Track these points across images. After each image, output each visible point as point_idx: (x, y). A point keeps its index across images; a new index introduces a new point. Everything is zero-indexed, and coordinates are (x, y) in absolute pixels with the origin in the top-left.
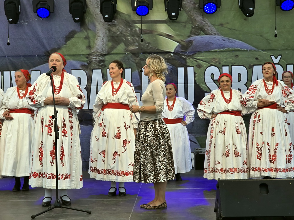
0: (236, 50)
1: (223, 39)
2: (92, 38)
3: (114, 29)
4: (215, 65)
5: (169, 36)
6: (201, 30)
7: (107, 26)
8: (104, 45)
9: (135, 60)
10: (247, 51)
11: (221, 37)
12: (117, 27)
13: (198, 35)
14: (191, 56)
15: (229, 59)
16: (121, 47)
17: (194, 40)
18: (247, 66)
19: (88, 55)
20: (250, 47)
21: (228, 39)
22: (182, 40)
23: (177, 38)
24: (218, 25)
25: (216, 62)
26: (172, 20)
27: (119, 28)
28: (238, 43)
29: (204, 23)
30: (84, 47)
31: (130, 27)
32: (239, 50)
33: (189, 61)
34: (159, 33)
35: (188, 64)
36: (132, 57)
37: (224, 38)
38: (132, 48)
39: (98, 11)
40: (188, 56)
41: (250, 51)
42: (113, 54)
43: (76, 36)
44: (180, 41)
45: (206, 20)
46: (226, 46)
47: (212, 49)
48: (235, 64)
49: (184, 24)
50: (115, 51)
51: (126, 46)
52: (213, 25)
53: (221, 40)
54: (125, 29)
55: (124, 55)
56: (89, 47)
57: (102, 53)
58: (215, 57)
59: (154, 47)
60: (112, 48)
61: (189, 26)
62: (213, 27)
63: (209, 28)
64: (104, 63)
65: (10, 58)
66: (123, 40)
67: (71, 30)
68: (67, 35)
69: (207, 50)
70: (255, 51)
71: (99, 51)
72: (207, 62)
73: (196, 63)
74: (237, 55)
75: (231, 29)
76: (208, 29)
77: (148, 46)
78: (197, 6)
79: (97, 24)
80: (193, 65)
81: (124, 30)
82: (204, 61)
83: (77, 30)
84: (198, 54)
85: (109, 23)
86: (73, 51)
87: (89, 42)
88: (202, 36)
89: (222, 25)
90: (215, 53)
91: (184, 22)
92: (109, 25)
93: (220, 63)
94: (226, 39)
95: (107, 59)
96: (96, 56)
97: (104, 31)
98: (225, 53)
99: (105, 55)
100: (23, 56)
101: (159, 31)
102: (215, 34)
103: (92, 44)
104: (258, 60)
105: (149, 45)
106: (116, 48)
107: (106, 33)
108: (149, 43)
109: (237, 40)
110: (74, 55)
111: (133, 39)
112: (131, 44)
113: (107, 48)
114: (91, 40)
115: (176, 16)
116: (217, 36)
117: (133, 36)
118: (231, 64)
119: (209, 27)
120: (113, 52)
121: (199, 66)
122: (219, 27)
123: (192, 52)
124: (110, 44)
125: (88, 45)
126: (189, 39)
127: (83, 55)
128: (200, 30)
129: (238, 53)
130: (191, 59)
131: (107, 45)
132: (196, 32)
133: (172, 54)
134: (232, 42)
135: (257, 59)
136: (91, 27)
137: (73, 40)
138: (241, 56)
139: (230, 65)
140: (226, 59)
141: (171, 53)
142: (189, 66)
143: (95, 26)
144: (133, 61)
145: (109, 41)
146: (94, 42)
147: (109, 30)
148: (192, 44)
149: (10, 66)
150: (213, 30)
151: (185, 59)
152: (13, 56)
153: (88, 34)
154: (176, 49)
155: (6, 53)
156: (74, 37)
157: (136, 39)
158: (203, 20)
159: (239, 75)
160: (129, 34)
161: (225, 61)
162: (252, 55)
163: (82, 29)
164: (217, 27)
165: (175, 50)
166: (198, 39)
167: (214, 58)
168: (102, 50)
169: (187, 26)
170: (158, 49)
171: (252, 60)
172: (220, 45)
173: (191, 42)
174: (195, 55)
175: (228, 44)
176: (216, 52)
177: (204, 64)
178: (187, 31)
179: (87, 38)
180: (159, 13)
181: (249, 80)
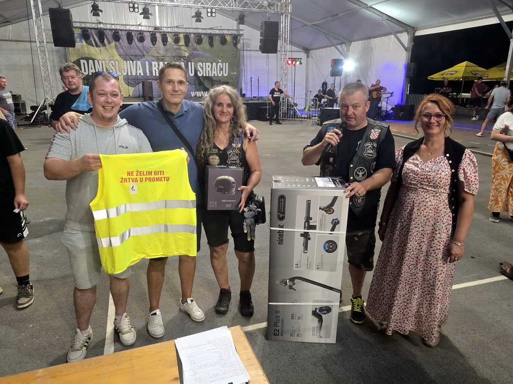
2: (158, 50)
4: (201, 62)
5: (185, 51)
8: (163, 53)
15: (205, 60)
16: (169, 54)
19: (158, 56)
20: (212, 56)
24: (202, 48)
26: (186, 45)
27: (168, 47)
28: (208, 55)
30: (156, 53)
31: (172, 47)
32: (208, 57)
35: (192, 61)
36: (173, 58)
38: (173, 55)
42: (166, 56)
44: (189, 53)
45: (198, 46)
46: (204, 55)
47: (200, 56)
49: (190, 47)
53: (202, 53)
55: (170, 57)
56: (158, 53)
59: (180, 55)
61: (192, 48)
62: (200, 49)
64: (163, 59)
65: (129, 56)
66: (170, 51)
69: (198, 57)
71: (161, 55)
73: (194, 61)
75: (206, 50)
76: (198, 49)
79: (160, 45)
82: (197, 60)
90: (201, 58)
92: (165, 46)
94: (204, 53)
96: (160, 57)
98: (204, 58)
99: (164, 56)
100: (134, 55)
101: (182, 49)
102: (201, 51)
106: (167, 54)
107: (164, 48)
108: (179, 53)
110: (153, 56)
111: (173, 51)
112: (172, 53)
118: (206, 62)
121: (196, 62)
124: (165, 53)
126: (192, 52)
127: (156, 56)
128: (196, 49)
132: (194, 50)
134: (206, 54)
135: (214, 60)
137: (152, 50)
138: (209, 59)
141: (186, 57)
145: (165, 51)
148: (193, 54)
149: (129, 59)
151: (191, 59)
154: (188, 56)
159: (209, 66)
162: (212, 59)
166: (195, 52)
167: (200, 60)
170: (182, 55)
171: (212, 61)
172: (202, 55)
174: (194, 58)
178: (191, 50)
180: (182, 42)
181: (212, 67)
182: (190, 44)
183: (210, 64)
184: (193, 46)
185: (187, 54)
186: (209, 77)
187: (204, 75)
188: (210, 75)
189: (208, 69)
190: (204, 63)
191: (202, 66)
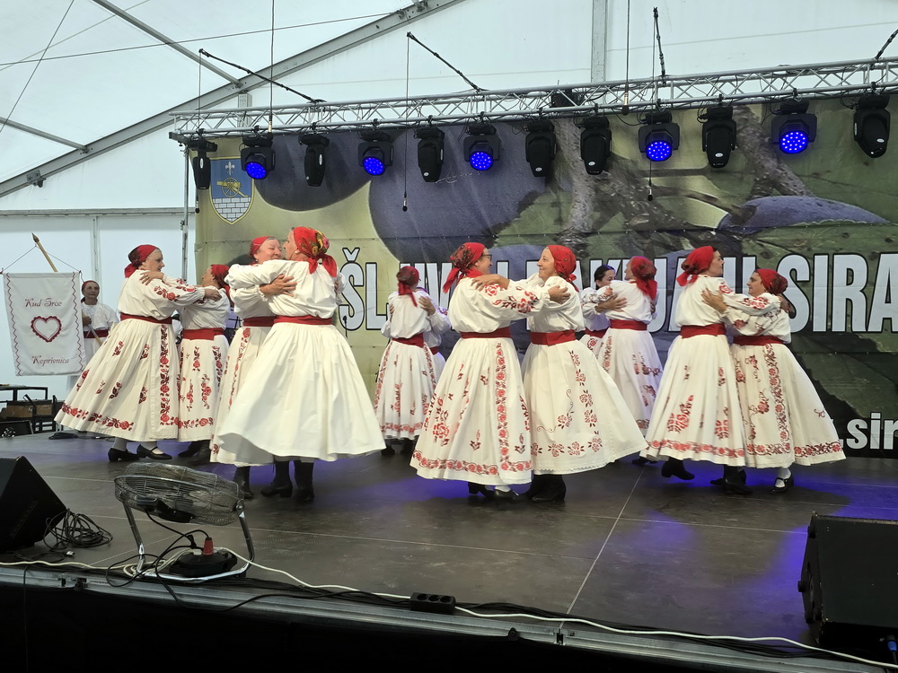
0: (843, 224)
1: (819, 202)
2: (564, 205)
3: (605, 188)
4: (799, 252)
5: (709, 199)
6: (773, 187)
7: (592, 182)
8: (586, 218)
9: (643, 244)
10: (868, 224)
11: (814, 198)
12: (612, 183)
13: (767, 195)
14: (752, 236)
15: (828, 241)
16: (617, 222)
17: (759, 205)
18: (866, 255)
19: (557, 235)
20: (874, 217)
21: (829, 202)
22: (733, 206)
23: (725, 202)
24: (809, 176)
25: (803, 247)
26: (716, 168)
27: (615, 185)
28: (849, 210)
29: (780, 171)
30: (551, 221)
31: (636, 182)
32: (851, 224)
33: (747, 245)
34: (689, 193)
35: (745, 251)
36: (636, 239)
37: (820, 200)
38: (637, 222)
39: (578, 156)
40: (745, 236)
41: (874, 225)
42: (601, 233)
43: (537, 201)
44: (731, 208)
45: (785, 167)
46: (823, 216)
47: (796, 223)
48: (841, 252)
49: (739, 175)
50: (605, 228)
51: (626, 218)
52: (798, 176)
53: (813, 204)
54: (627, 187)
55: (622, 235)
56: (560, 221)
57: (583, 231)
58: (799, 236)
59: (680, 220)
60: (601, 222)
61: (750, 178)
62: (798, 181)
63: (790, 182)
64: (584, 249)
65: (425, 240)
66: (621, 207)
67: (530, 190)
68: (521, 200)
69: (785, 224)
70: (884, 225)
71: (576, 227)
72: (783, 247)
73: (761, 248)
74: (846, 234)
75: (834, 183)
76: (786, 184)
77: (667, 218)
78: (766, 140)
79: (575, 179)
80: (754, 253)
81: (624, 190)
82: (777, 246)
83: (538, 190)
84: (766, 232)
85: (597, 177)
86: (531, 229)
87: (560, 211)
88: (775, 198)
89: (816, 175)
90: (800, 230)
91: (739, 172)
92: (597, 180)
93: (809, 249)
94: (824, 203)
95: (590, 242)
96: (571, 237)
97: (587, 191)
98: (821, 229)
99: (588, 235)
100: (447, 238)
101: (690, 189)
102: (802, 193)
103: (564, 215)
104: (891, 244)
105: (669, 216)
106: (608, 222)
107: (590, 195)
108: (670, 213)
109: (847, 205)
110: (532, 236)
111: (639, 206)
112: (636, 215)
113: (591, 222)
114: (562, 208)
115: (725, 160)
116: (805, 198)
117: (640, 200)
118: (834, 251)
119: (790, 179)
120: (601, 230)
121: (767, 255)
122: (811, 179)
123: (753, 229)
124: (597, 215)
125: (557, 216)
126: (749, 203)
127: (547, 235)
128: (773, 185)
129: (848, 230)
130: (751, 241)
131: (591, 216)
132: (763, 189)
133: (713, 233)
134: (837, 209)
135: (888, 240)
136: (563, 184)
137: (532, 209)
138: (855, 235)
139: (832, 252)
140: (823, 240)
141: (712, 230)
142: (746, 255)
143: (571, 182)
144: (638, 246)
145: (595, 209)
146: (568, 213)
147: (597, 190)
148: (754, 213)
149: (425, 255)
150: (798, 185)
151: (740, 241)
152: (430, 238)
153: (558, 197)
154: (723, 224)
155: (419, 234)
156: (533, 204)
157: (645, 205)
158: (778, 168)
159: (850, 273)
160: (632, 195)
161: (821, 244)
162: (878, 233)
163: (549, 189)
164: (806, 179)
165: (720, 224)
166: (766, 203)
167: (798, 240)
168: (583, 226)
169: (745, 179)
170: (687, 223)
171: (877, 244)
172: (811, 214)
173: (752, 209)
174: (759, 234)
175: (829, 212)
176: (804, 227)
177: (777, 251)
178: (745, 189)
179: (556, 204)
180: (691, 156)
181: (871, 282)
182: (739, 162)
183: (858, 264)
184: (755, 167)
185: (713, 217)
186: (849, 335)
187: (819, 326)
188: (858, 326)
189: (841, 291)
190: (821, 261)
191: (803, 275)
